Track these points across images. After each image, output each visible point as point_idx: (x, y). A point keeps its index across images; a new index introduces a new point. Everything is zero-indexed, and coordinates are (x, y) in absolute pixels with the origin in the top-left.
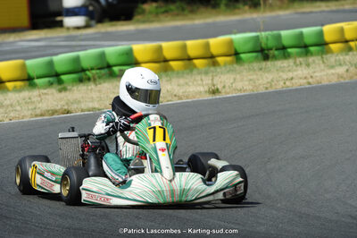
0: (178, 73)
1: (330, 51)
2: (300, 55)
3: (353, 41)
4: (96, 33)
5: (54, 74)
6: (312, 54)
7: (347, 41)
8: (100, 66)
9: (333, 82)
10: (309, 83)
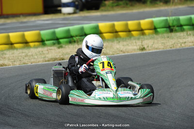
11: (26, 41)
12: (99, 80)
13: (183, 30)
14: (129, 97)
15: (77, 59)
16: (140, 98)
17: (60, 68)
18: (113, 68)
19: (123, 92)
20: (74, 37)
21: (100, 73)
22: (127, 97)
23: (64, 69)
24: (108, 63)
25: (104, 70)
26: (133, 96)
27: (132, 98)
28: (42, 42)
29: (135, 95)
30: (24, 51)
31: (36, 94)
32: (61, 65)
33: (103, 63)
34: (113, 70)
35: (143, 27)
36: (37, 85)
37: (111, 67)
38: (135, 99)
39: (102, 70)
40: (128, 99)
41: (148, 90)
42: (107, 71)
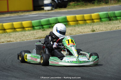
11: (23, 26)
12: (65, 51)
13: (117, 20)
14: (85, 61)
15: (50, 38)
16: (92, 61)
17: (40, 44)
18: (74, 43)
19: (82, 58)
20: (52, 24)
21: (67, 47)
22: (85, 60)
23: (42, 44)
24: (72, 40)
25: (69, 44)
26: (88, 60)
27: (87, 61)
28: (33, 27)
29: (89, 59)
30: (22, 33)
31: (26, 60)
32: (40, 42)
33: (68, 40)
34: (74, 44)
35: (93, 18)
36: (26, 54)
37: (73, 43)
38: (89, 62)
39: (68, 45)
40: (85, 62)
41: (96, 57)
42: (71, 45)
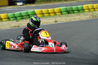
0: (46, 17)
1: (85, 12)
2: (78, 13)
3: (91, 9)
4: (25, 7)
5: (15, 17)
6: (80, 12)
7: (89, 9)
8: (27, 15)
9: (86, 19)
10: (80, 20)
